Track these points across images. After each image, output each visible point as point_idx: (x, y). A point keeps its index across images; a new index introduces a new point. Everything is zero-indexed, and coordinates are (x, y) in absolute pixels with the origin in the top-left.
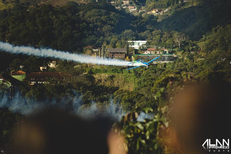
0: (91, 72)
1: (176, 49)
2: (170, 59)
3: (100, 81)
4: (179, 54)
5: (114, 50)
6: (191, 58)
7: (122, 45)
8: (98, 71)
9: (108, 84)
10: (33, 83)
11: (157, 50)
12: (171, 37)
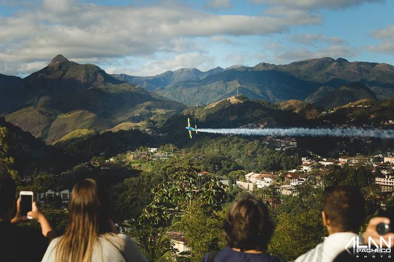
0: (130, 163)
1: (171, 152)
2: (168, 157)
3: (135, 167)
4: (172, 154)
5: (142, 153)
6: (178, 156)
7: (145, 151)
8: (133, 163)
9: (138, 169)
10: (102, 168)
11: (162, 153)
12: (169, 146)
